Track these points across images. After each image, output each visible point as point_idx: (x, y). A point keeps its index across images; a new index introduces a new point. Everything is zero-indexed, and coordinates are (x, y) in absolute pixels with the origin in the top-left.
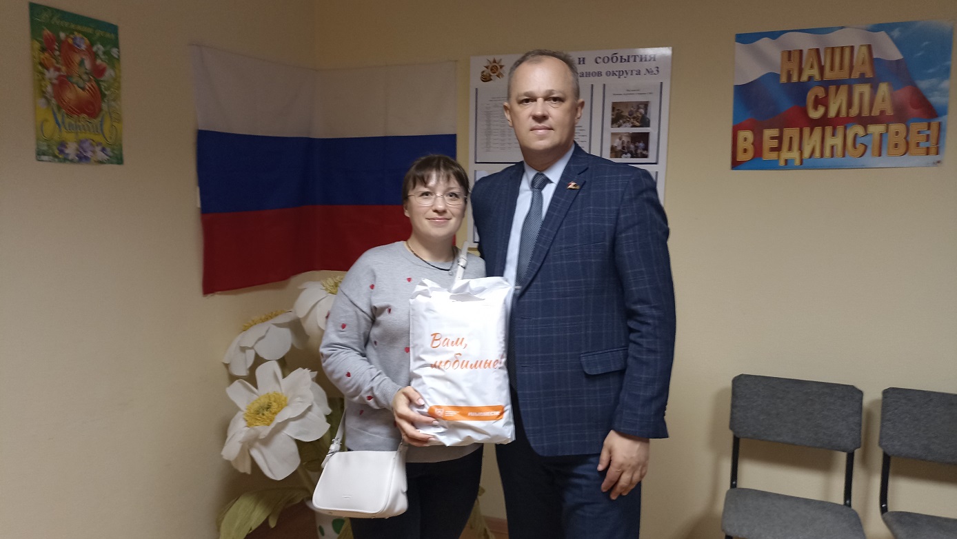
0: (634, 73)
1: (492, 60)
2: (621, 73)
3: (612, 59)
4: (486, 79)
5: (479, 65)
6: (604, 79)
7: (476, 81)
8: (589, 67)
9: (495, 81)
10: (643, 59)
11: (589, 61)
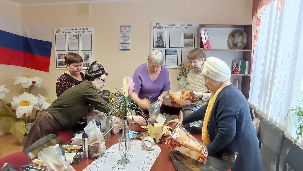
0: (86, 32)
2: (84, 32)
3: (82, 29)
4: (57, 33)
5: (56, 30)
6: (81, 33)
7: (55, 33)
8: (78, 30)
9: (59, 33)
10: (88, 29)
11: (78, 29)
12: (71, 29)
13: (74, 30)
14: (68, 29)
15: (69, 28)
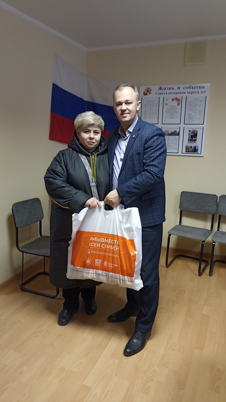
0: (197, 93)
1: (147, 88)
2: (192, 93)
3: (190, 87)
4: (145, 94)
5: (143, 89)
6: (186, 95)
8: (182, 90)
9: (149, 96)
10: (200, 87)
11: (182, 88)
12: (170, 89)
13: (176, 90)
14: (165, 89)
15: (166, 86)
